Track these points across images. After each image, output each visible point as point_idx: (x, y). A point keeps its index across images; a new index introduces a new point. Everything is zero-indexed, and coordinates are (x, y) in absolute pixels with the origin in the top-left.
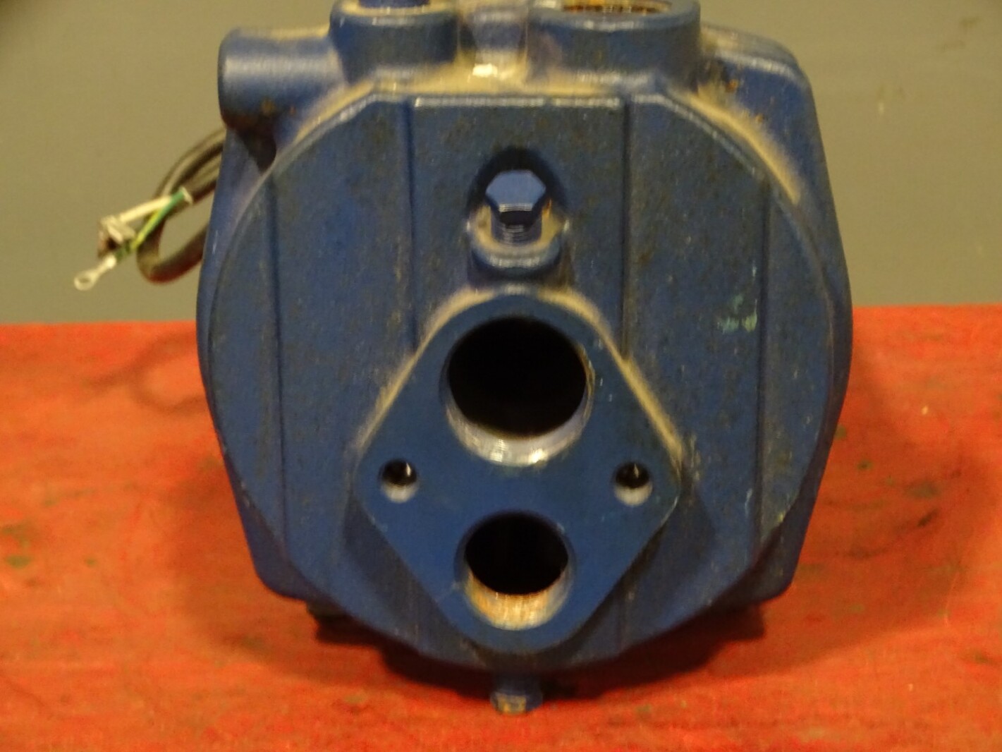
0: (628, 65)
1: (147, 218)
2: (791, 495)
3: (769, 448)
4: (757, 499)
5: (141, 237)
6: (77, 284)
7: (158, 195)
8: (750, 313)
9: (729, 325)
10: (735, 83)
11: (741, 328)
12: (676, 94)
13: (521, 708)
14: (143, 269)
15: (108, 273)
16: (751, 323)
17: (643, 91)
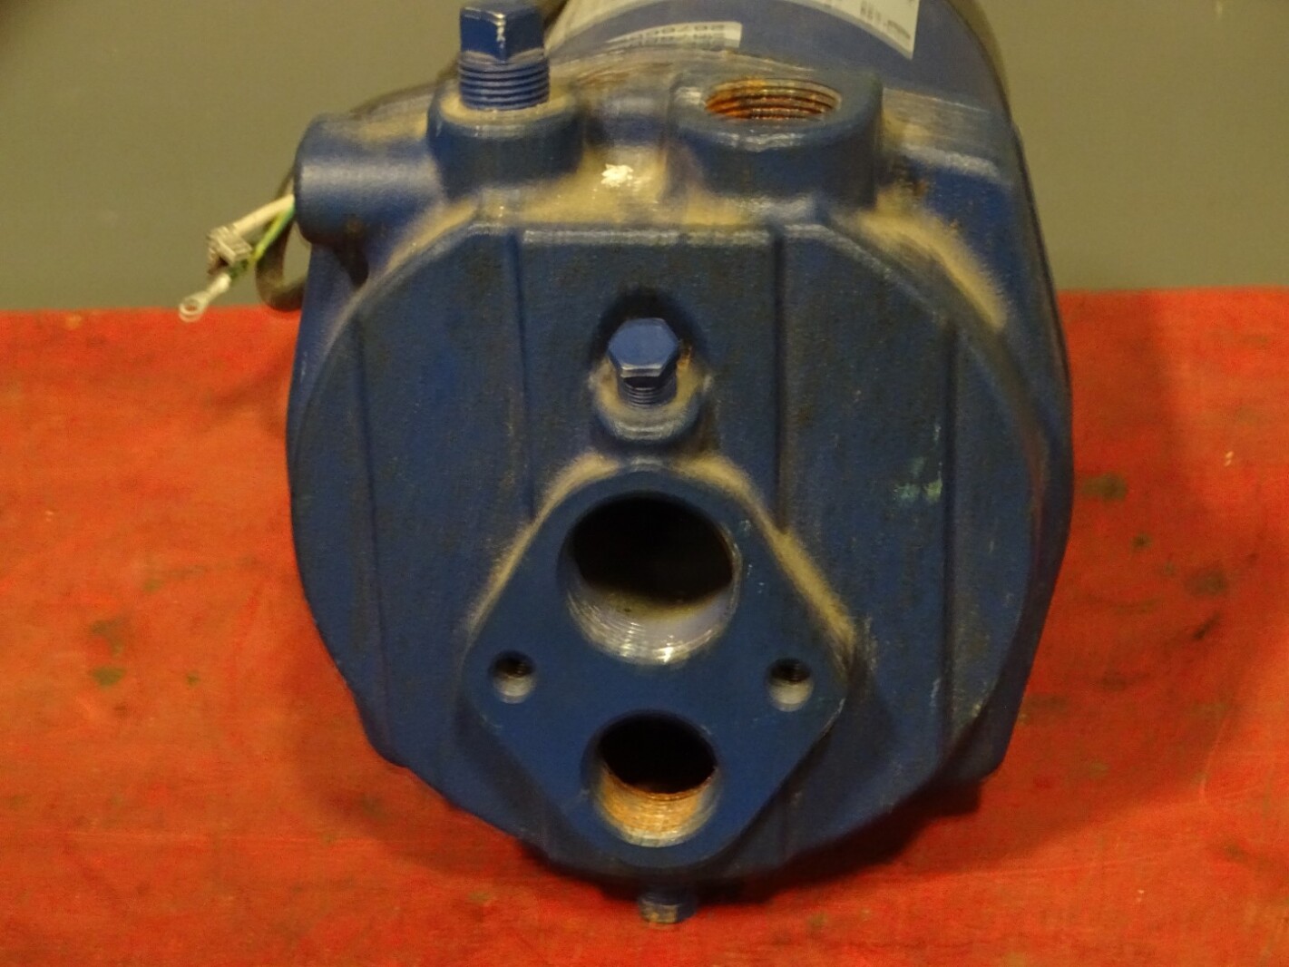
0: (782, 189)
1: (267, 225)
2: (989, 684)
3: (961, 630)
4: (947, 687)
5: (261, 248)
6: (183, 310)
7: (280, 194)
8: (934, 478)
9: (908, 493)
10: (924, 183)
11: (921, 497)
12: (840, 220)
13: (671, 917)
14: (262, 289)
15: (221, 297)
16: (935, 490)
17: (800, 221)
